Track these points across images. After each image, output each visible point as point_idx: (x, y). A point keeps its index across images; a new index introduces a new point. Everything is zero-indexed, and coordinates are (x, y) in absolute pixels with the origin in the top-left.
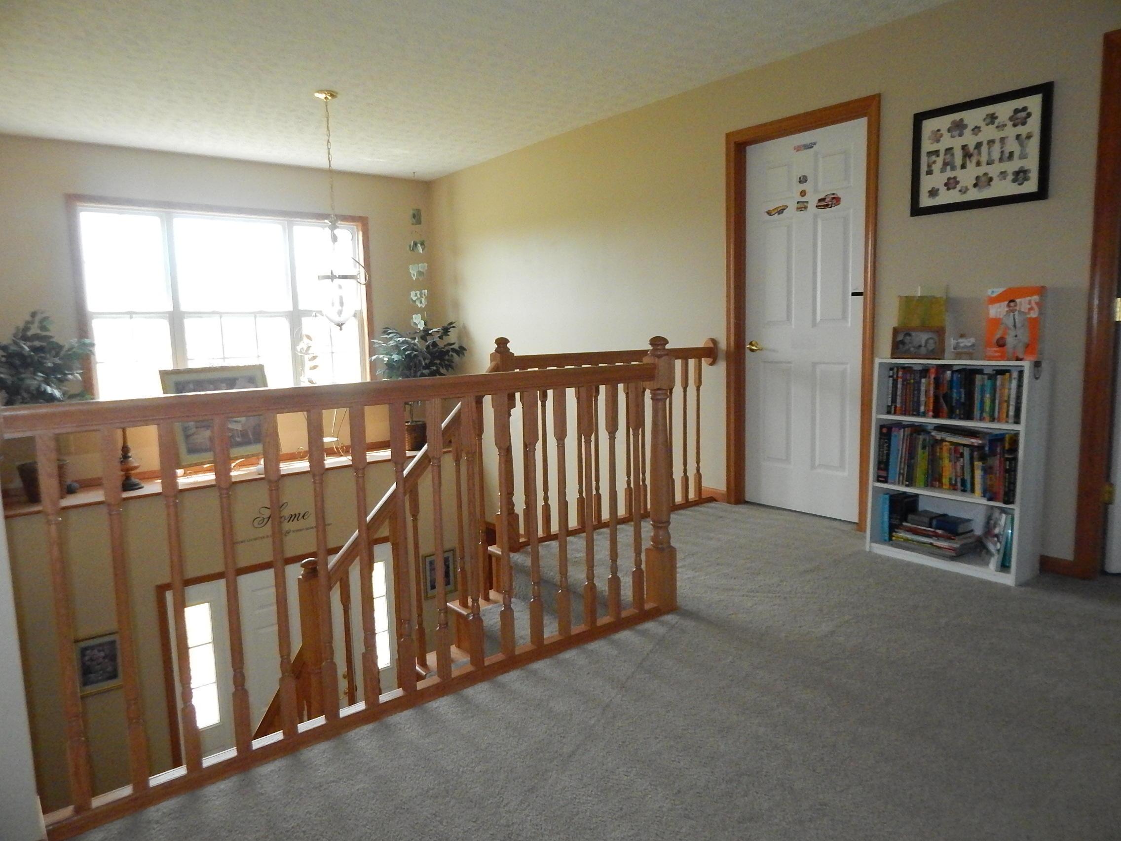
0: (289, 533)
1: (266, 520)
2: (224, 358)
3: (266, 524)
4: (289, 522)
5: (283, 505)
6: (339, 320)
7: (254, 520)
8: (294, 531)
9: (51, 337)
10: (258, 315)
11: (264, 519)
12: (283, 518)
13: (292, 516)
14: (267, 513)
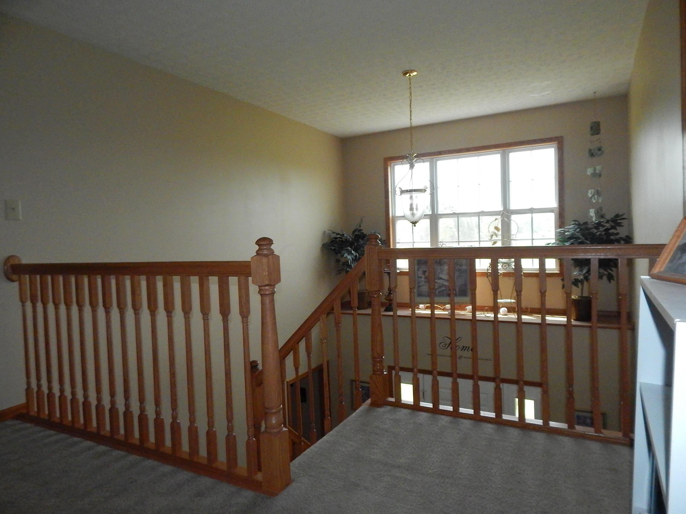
0: (461, 358)
1: (447, 346)
2: (459, 242)
3: (447, 348)
4: (462, 350)
5: (457, 339)
6: (414, 219)
7: (440, 343)
8: (465, 358)
9: (362, 230)
10: (480, 214)
11: (446, 344)
12: (458, 348)
13: (464, 347)
14: (448, 341)
